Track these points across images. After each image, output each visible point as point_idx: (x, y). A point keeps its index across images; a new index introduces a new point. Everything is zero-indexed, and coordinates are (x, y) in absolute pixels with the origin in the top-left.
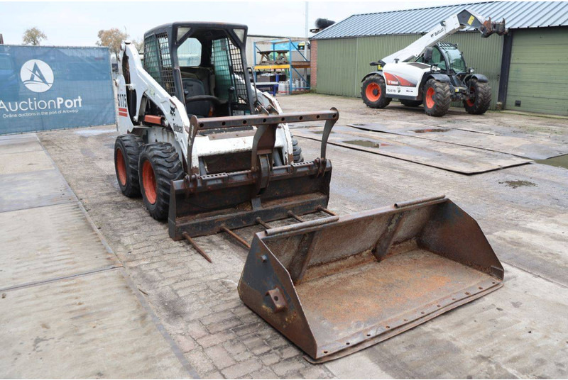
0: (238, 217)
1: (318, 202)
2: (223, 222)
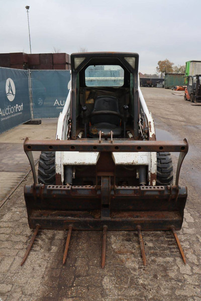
0: (85, 222)
1: (171, 222)
2: (71, 223)
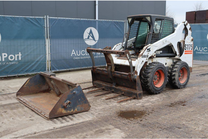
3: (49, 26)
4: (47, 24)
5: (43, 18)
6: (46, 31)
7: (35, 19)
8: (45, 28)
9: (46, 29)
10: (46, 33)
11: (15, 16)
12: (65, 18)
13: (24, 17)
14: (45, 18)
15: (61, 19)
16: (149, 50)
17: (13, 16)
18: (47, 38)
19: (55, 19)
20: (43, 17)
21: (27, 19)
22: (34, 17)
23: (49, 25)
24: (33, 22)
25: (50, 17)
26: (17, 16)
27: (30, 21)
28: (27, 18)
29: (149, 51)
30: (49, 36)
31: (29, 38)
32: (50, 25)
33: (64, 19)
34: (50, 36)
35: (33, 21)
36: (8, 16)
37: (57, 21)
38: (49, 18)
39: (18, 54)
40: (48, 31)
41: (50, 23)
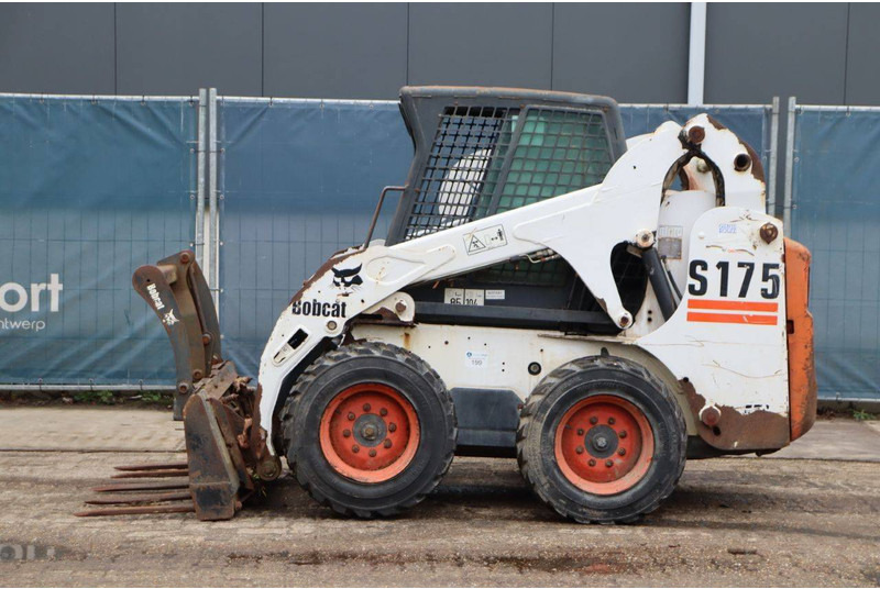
3: (219, 146)
4: (208, 134)
5: (191, 101)
6: (201, 167)
7: (145, 106)
8: (197, 152)
9: (201, 156)
10: (201, 180)
11: (45, 96)
12: (319, 100)
13: (90, 97)
14: (202, 102)
15: (292, 104)
16: (352, 277)
17: (34, 96)
18: (207, 205)
19: (253, 108)
20: (187, 98)
21: (103, 109)
22: (139, 98)
23: (218, 137)
24: (132, 121)
25: (226, 98)
26: (51, 96)
27: (116, 116)
28: (105, 105)
29: (347, 284)
30: (218, 194)
31: (106, 204)
32: (223, 137)
33: (309, 104)
34: (222, 196)
35: (136, 117)
36: (10, 95)
37: (264, 119)
38: (218, 102)
39: (48, 281)
40: (213, 169)
41: (223, 129)
